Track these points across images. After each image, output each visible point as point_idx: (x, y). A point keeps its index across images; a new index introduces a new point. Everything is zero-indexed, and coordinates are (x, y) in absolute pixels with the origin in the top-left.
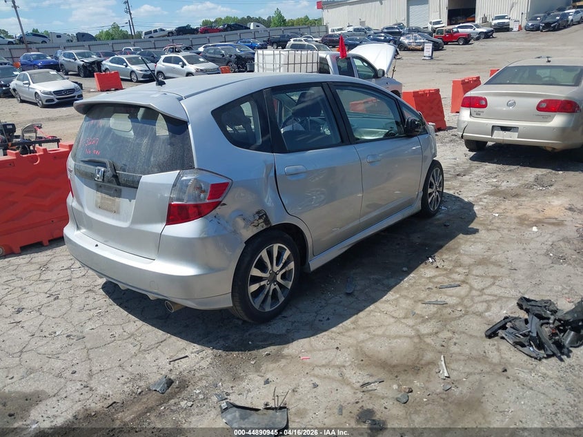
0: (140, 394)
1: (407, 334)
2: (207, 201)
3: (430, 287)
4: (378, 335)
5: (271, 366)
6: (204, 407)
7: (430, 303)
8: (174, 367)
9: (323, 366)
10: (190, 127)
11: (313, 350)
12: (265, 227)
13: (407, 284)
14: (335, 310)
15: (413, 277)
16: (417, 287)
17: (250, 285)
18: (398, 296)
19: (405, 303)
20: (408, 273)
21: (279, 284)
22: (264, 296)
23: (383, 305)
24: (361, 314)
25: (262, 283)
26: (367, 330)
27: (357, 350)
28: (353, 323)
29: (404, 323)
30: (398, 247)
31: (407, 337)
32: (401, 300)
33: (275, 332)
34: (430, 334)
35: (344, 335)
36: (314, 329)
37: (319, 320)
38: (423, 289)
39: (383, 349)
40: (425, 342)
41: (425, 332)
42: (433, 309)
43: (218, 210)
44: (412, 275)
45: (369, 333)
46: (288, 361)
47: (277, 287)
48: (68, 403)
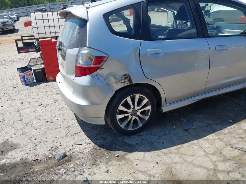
0: (50, 158)
1: (207, 166)
2: (92, 66)
3: (243, 137)
4: (187, 162)
5: (116, 163)
6: (69, 176)
7: (236, 148)
8: (73, 148)
9: (142, 172)
10: (88, 23)
11: (143, 160)
12: (129, 84)
13: (227, 131)
14: (171, 138)
15: (235, 127)
16: (233, 135)
17: (118, 115)
18: (217, 138)
19: (219, 144)
20: (232, 124)
21: (138, 117)
22: (127, 122)
23: (203, 141)
24: (185, 145)
25: (126, 115)
26: (183, 156)
27: (168, 167)
28: (177, 149)
29: (210, 158)
30: (235, 105)
31: (206, 168)
32: (217, 142)
33: (130, 143)
34: (224, 171)
35: (166, 156)
36: (152, 147)
37: (158, 142)
38: (237, 136)
39: (185, 172)
40: (217, 176)
41: (221, 169)
42: (236, 153)
43: (99, 71)
44: (234, 126)
45: (182, 158)
46: (126, 162)
47: (137, 118)
48: (23, 153)
